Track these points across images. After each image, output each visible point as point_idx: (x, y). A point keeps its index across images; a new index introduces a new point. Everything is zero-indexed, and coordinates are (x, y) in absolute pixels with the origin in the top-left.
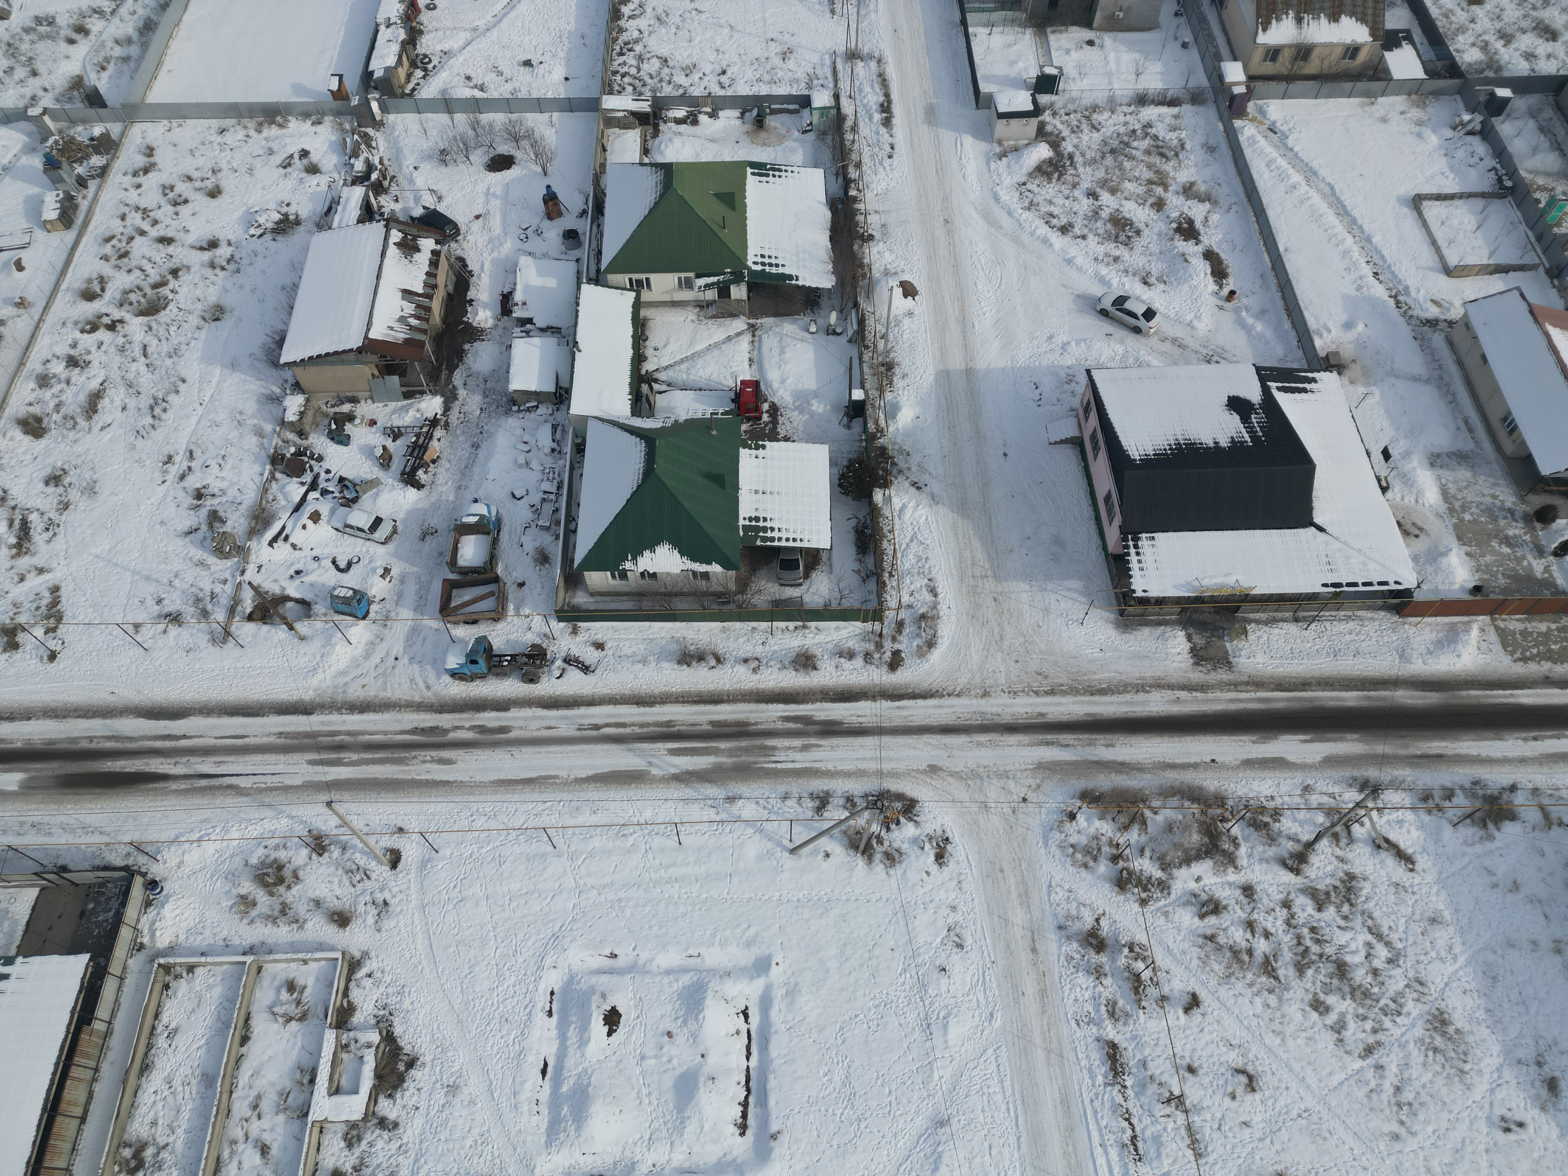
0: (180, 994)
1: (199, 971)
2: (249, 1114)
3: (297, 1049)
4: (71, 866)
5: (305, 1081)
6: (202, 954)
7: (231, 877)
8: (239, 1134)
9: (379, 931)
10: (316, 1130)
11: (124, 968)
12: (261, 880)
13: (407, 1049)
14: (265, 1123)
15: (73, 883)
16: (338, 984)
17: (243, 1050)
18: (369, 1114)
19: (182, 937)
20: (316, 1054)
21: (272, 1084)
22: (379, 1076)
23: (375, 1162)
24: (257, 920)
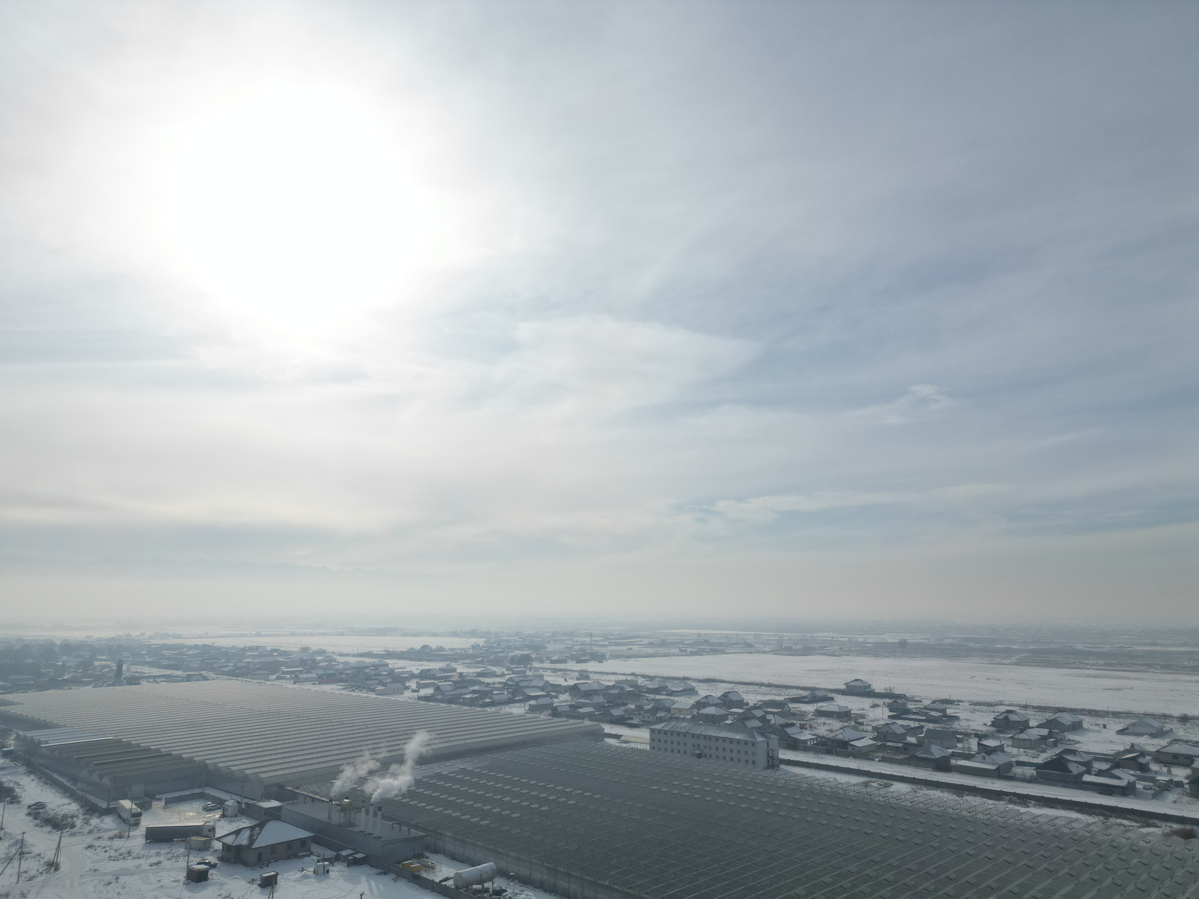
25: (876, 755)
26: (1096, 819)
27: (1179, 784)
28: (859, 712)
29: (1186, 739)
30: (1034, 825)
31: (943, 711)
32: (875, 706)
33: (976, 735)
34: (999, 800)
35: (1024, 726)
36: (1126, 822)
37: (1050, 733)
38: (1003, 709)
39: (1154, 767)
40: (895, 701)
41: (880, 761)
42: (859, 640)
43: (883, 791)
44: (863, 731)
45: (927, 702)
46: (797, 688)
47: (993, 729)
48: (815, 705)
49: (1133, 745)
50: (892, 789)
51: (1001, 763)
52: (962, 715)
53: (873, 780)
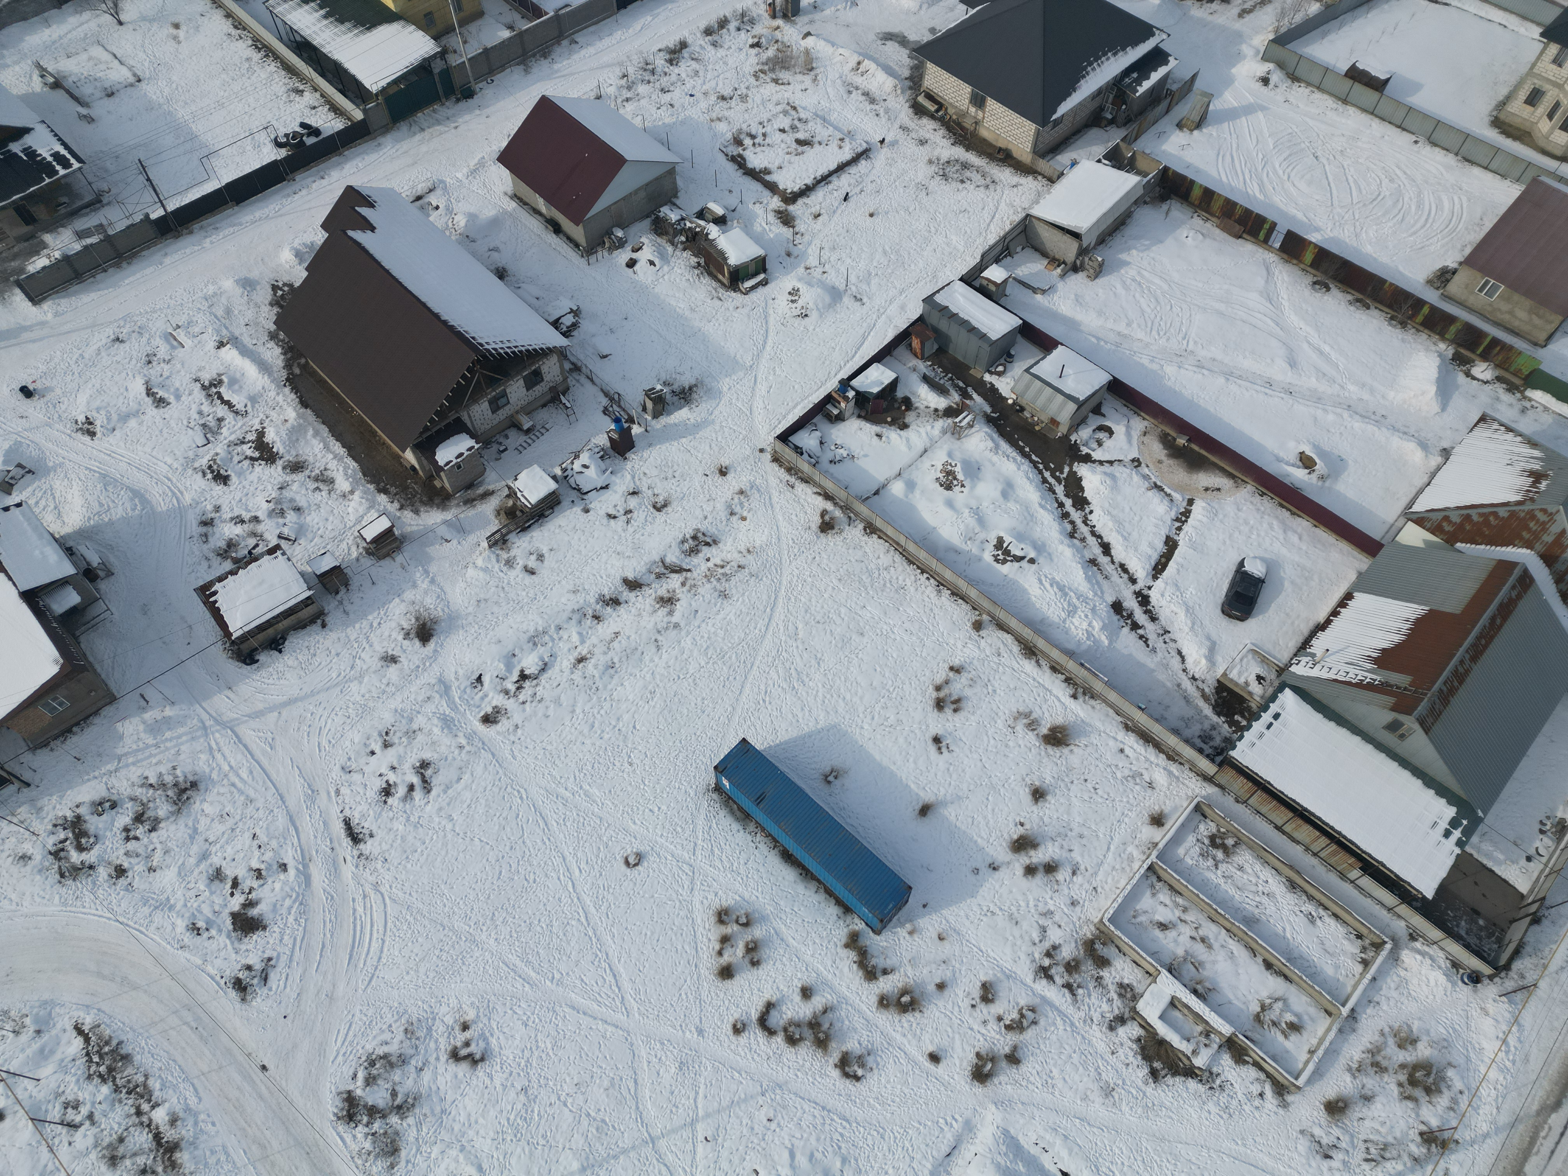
0: (1346, 942)
1: (1359, 968)
2: (1201, 932)
3: (1232, 997)
4: (1535, 928)
5: (1199, 987)
6: (1374, 979)
7: (1444, 1044)
8: (1188, 917)
9: (1302, 1132)
10: (1152, 970)
11: (1399, 916)
12: (1426, 1066)
13: (1169, 1080)
14: (1184, 939)
15: (1515, 920)
16: (1271, 1065)
17: (1260, 960)
18: (1135, 1015)
19: (1402, 973)
20: (1217, 1009)
21: (1214, 962)
22: (1162, 1043)
23: (1094, 995)
24: (1382, 1039)
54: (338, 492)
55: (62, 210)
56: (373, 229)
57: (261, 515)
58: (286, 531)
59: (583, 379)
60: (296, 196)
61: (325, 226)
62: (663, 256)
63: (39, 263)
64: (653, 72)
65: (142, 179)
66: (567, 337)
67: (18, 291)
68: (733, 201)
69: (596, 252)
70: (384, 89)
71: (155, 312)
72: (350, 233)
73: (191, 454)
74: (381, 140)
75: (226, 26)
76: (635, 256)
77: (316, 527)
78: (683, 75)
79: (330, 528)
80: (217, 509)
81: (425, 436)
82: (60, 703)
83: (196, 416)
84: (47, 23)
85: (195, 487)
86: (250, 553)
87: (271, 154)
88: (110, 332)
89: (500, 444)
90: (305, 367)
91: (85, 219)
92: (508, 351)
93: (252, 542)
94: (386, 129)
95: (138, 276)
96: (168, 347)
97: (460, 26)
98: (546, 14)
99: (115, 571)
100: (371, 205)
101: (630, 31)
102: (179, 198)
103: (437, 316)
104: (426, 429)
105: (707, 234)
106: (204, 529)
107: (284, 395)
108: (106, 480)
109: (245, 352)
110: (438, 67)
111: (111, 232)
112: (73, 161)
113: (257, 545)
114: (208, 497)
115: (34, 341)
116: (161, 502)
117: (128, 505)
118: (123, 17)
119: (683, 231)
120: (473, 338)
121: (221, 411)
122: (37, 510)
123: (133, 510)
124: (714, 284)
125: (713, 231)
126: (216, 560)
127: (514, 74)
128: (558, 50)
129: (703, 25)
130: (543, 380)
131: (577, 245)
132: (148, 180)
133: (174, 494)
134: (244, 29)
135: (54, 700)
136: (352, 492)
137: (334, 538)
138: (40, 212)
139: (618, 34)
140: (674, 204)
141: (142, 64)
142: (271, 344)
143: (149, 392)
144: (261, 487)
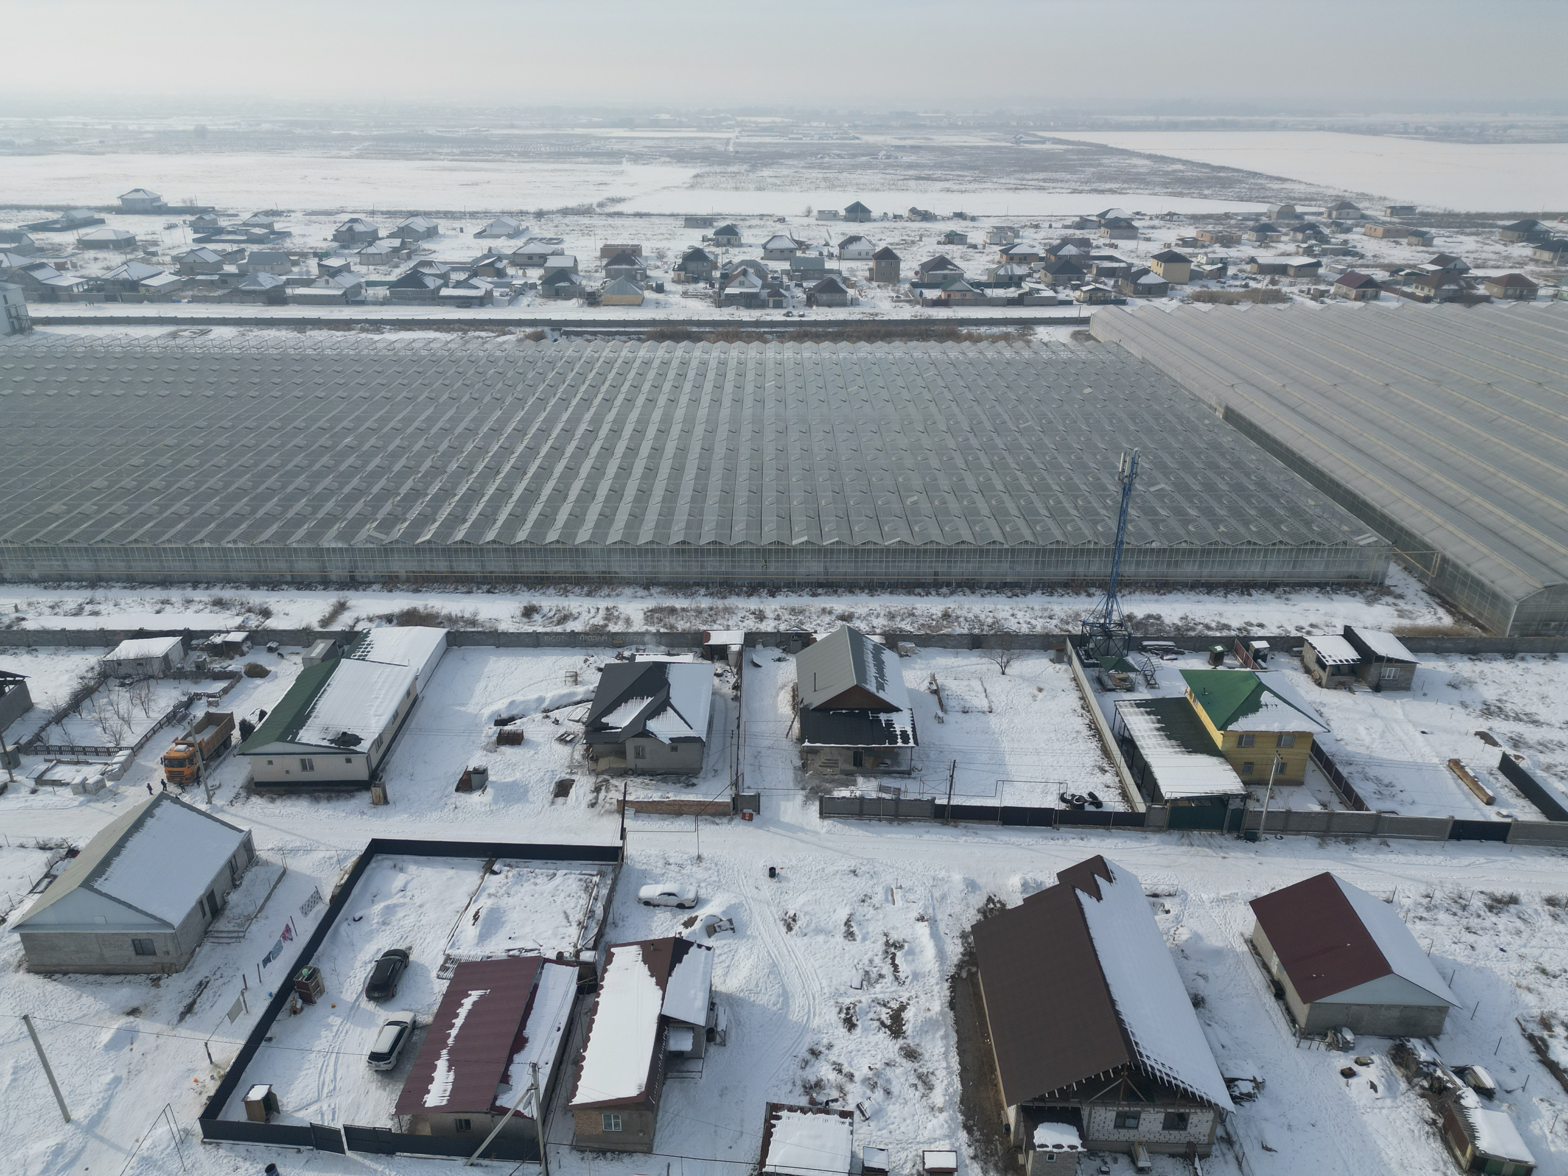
25: (184, 294)
26: (455, 335)
27: (533, 286)
28: (149, 238)
29: (540, 236)
30: (390, 353)
31: (269, 226)
32: (170, 227)
33: (316, 254)
34: (349, 330)
35: (373, 237)
36: (483, 334)
37: (403, 243)
38: (346, 217)
39: (510, 271)
40: (201, 218)
41: (189, 302)
42: (131, 128)
43: (199, 341)
44: (159, 264)
45: (246, 216)
46: (38, 208)
47: (335, 244)
48: (75, 232)
49: (490, 249)
50: (211, 336)
51: (348, 286)
52: (295, 230)
53: (184, 327)
54: (930, 1101)
55: (882, 767)
56: (1099, 898)
57: (858, 1077)
58: (866, 1105)
59: (1230, 1157)
60: (1052, 842)
61: (1060, 875)
62: (1391, 1087)
63: (843, 793)
64: (1464, 908)
65: (948, 773)
66: (1235, 1103)
67: (817, 803)
68: (1512, 1082)
69: (1312, 1039)
70: (1176, 800)
71: (892, 867)
72: (1078, 892)
73: (842, 989)
74: (1150, 835)
75: (1077, 704)
76: (1356, 1068)
77: (892, 1119)
78: (1501, 927)
79: (902, 1129)
80: (830, 1047)
81: (1036, 1104)
82: (617, 1123)
83: (866, 962)
84: (957, 655)
85: (827, 1017)
86: (827, 1103)
87: (1052, 802)
88: (852, 864)
89: (1105, 1163)
90: (972, 976)
91: (891, 780)
92: (1165, 1078)
93: (835, 1094)
94: (1159, 829)
95: (899, 836)
96: (884, 897)
97: (1274, 784)
98: (1367, 809)
99: (728, 1045)
100: (1110, 879)
101: (1455, 862)
102: (964, 798)
103: (1113, 1002)
104: (1042, 1098)
105: (1460, 1097)
106: (808, 1056)
107: (941, 988)
108: (774, 970)
109: (935, 935)
110: (1234, 805)
111: (902, 797)
112: (911, 741)
113: (836, 1100)
114: (830, 1032)
115: (802, 841)
116: (796, 1014)
117: (773, 999)
118: (1007, 671)
119: (1429, 1076)
120: (1137, 1044)
121: (887, 970)
122: (716, 960)
123: (774, 1005)
124: (1446, 1155)
125: (1470, 1099)
126: (799, 1090)
127: (1308, 843)
128: (1364, 843)
129: (1548, 892)
130: (1185, 1129)
131: (1293, 1021)
132: (952, 776)
133: (809, 1011)
134: (1089, 711)
135: (616, 1117)
136: (941, 1110)
137: (899, 1142)
138: (868, 762)
139: (1439, 859)
140: (1431, 1043)
141: (1000, 702)
142: (959, 941)
143: (848, 923)
144: (873, 1053)
